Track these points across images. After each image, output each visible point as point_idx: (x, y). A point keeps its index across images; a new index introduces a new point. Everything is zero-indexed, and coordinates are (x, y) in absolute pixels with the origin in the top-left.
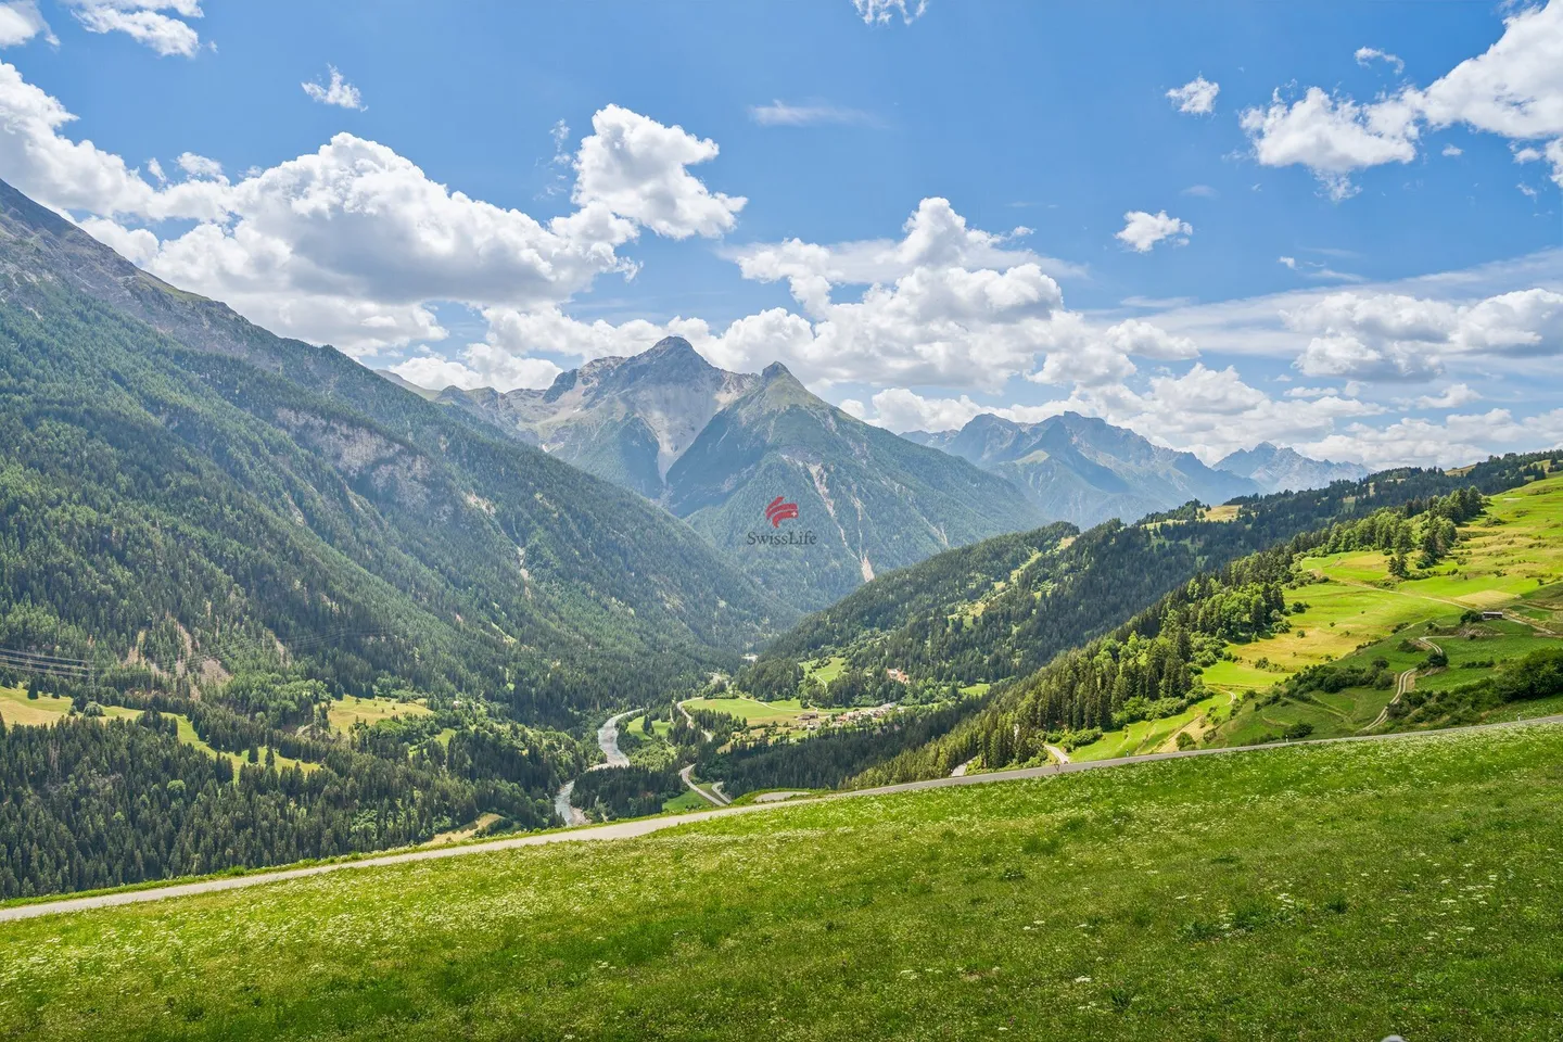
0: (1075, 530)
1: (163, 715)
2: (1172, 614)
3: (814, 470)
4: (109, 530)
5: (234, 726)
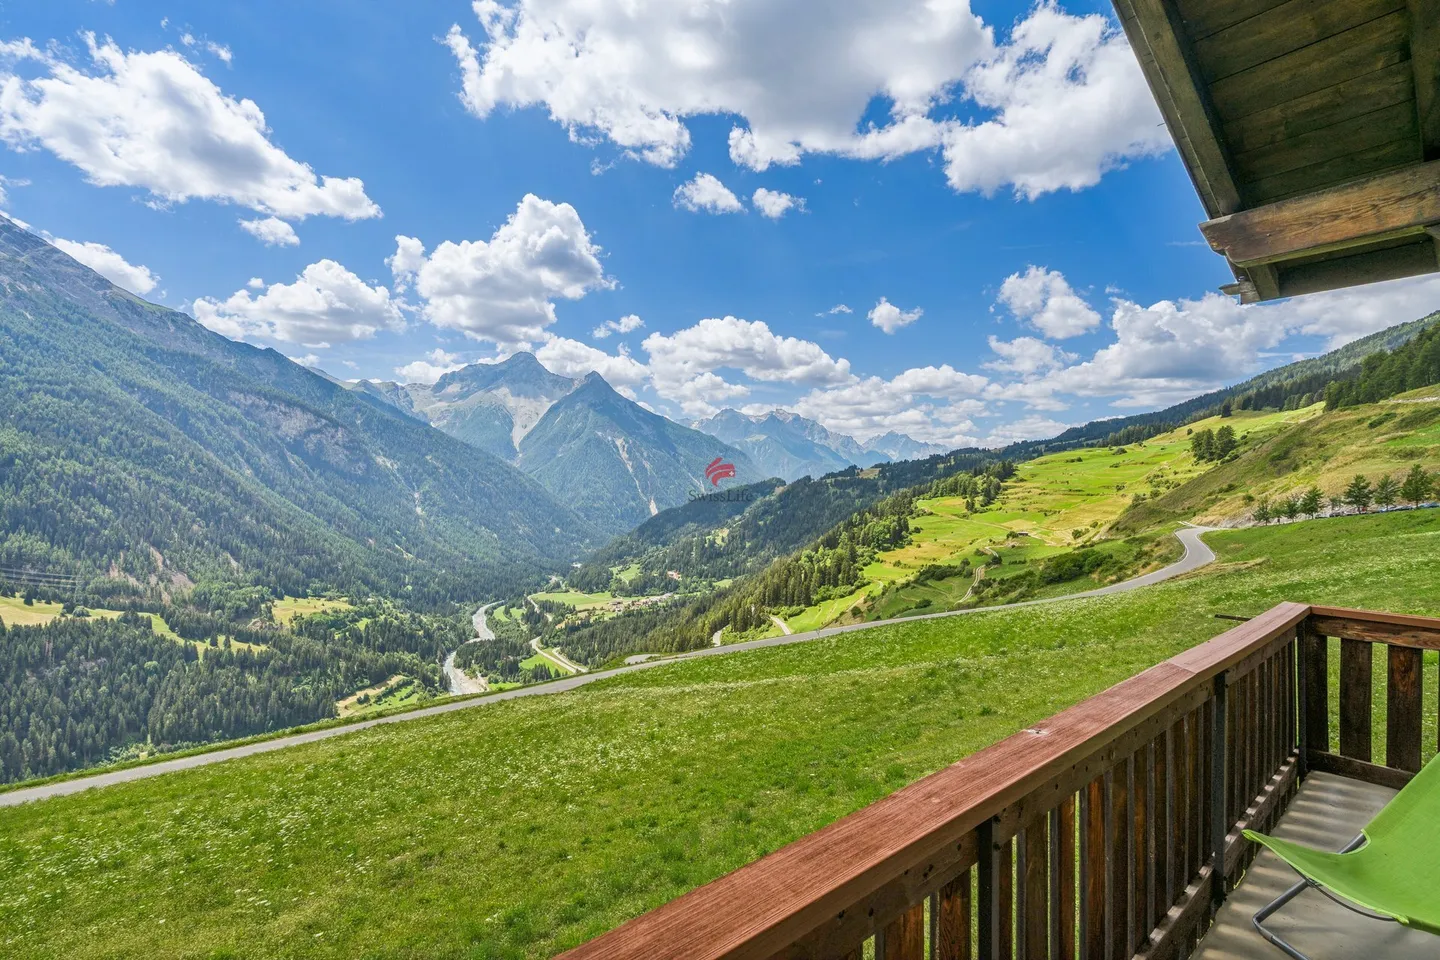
0: (783, 483)
1: (140, 614)
3: (619, 442)
4: (92, 478)
5: (198, 621)
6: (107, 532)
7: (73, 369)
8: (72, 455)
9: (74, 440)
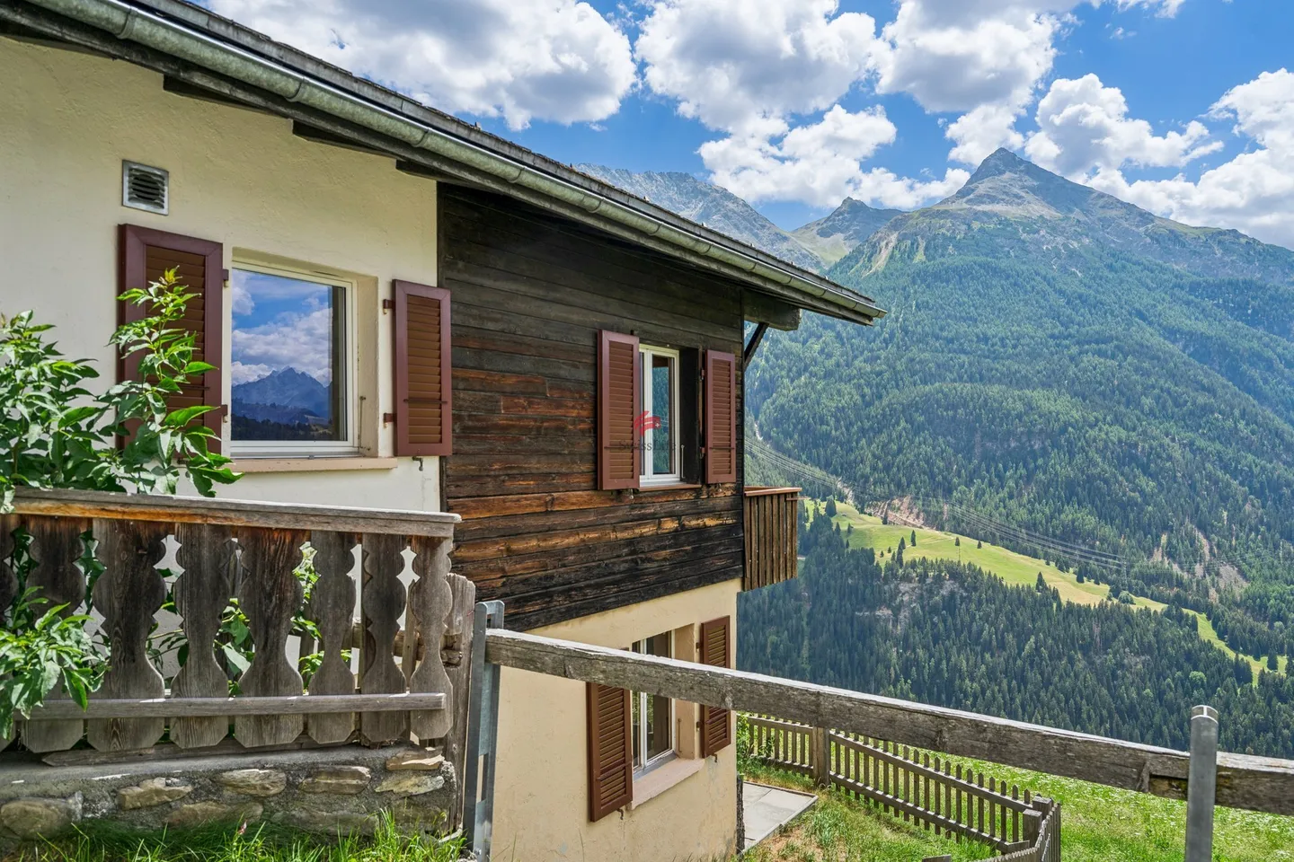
1: (1185, 611)
4: (1136, 445)
5: (1252, 631)
6: (1150, 508)
7: (1118, 323)
8: (1118, 420)
9: (1119, 403)
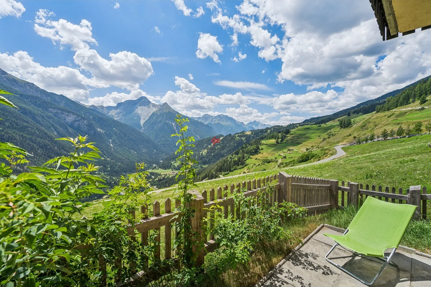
0: (223, 136)
2: (241, 151)
3: (173, 124)
4: (4, 136)
